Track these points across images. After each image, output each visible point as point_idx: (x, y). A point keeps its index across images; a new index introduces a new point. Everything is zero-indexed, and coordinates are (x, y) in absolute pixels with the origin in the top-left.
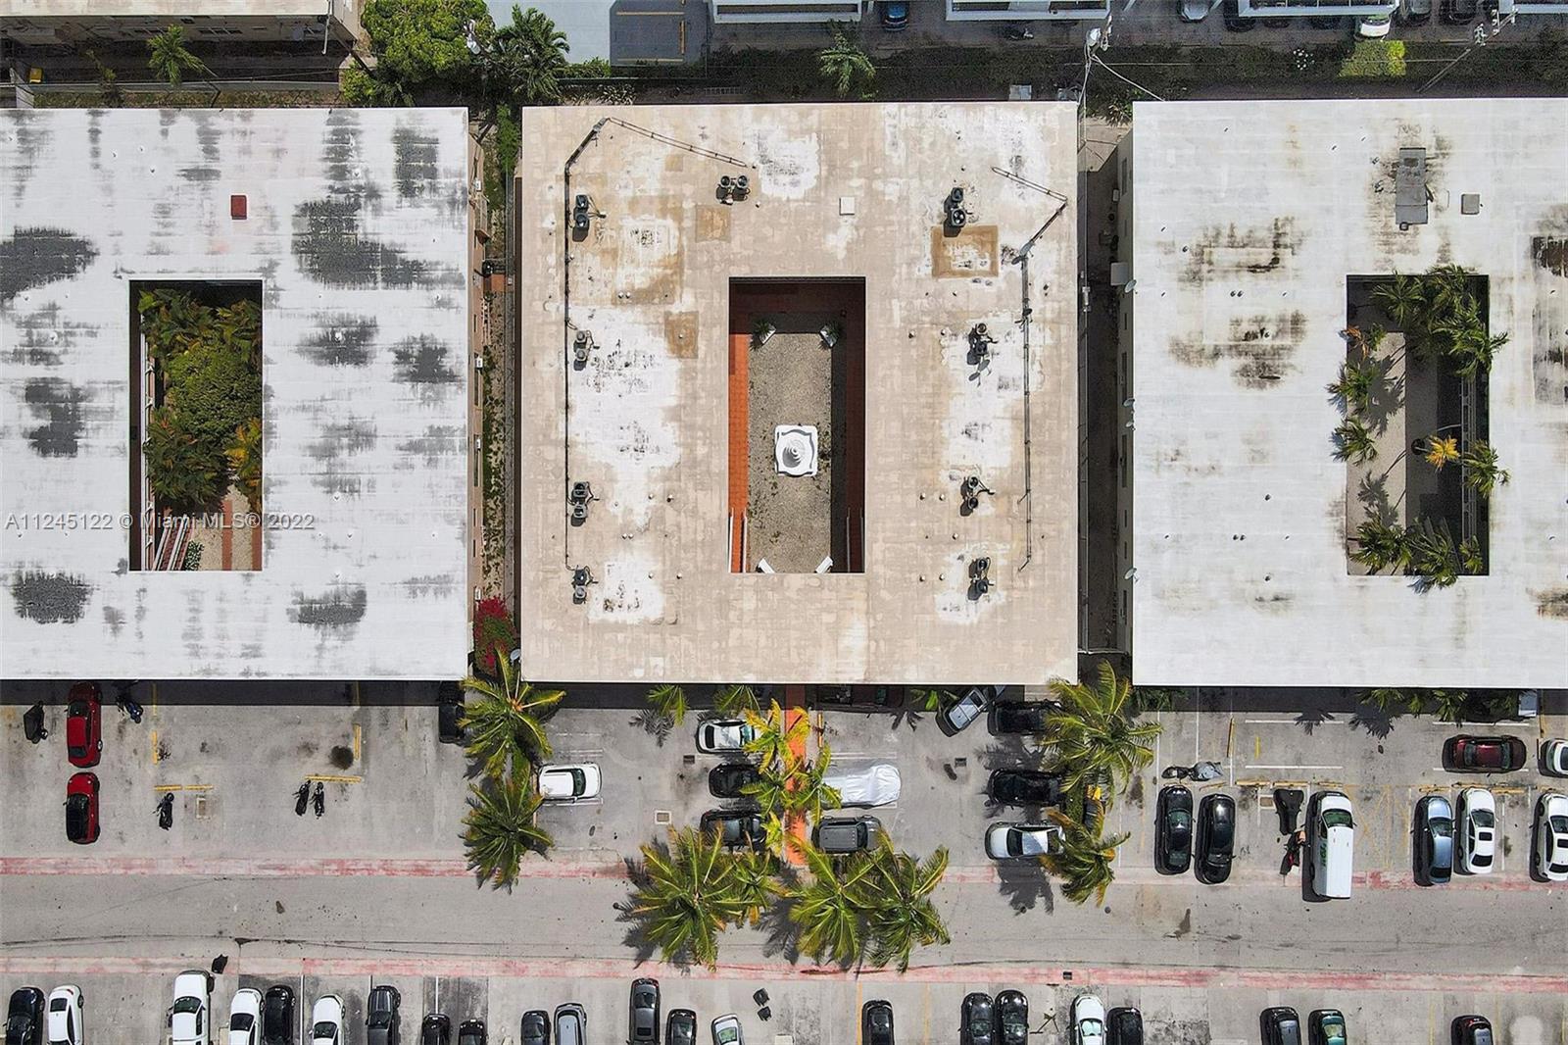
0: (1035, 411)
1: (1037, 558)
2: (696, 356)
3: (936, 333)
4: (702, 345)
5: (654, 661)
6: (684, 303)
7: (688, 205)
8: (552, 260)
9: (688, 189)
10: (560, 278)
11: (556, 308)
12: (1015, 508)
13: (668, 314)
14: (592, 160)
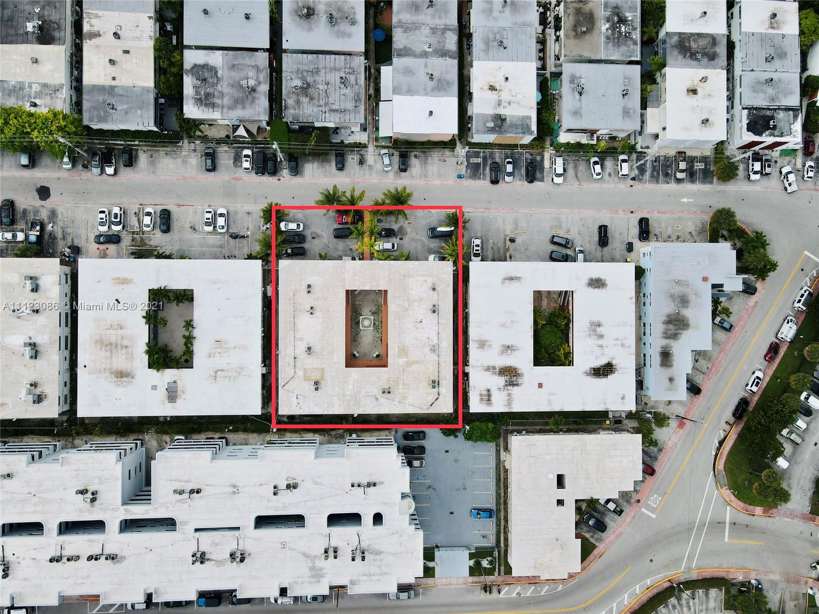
0: (292, 333)
1: (291, 294)
2: (398, 347)
3: (323, 353)
4: (396, 349)
5: (412, 267)
6: (402, 361)
7: (401, 387)
8: (444, 372)
9: (401, 391)
10: (441, 367)
11: (442, 359)
12: (298, 306)
13: (407, 358)
14: (431, 399)
